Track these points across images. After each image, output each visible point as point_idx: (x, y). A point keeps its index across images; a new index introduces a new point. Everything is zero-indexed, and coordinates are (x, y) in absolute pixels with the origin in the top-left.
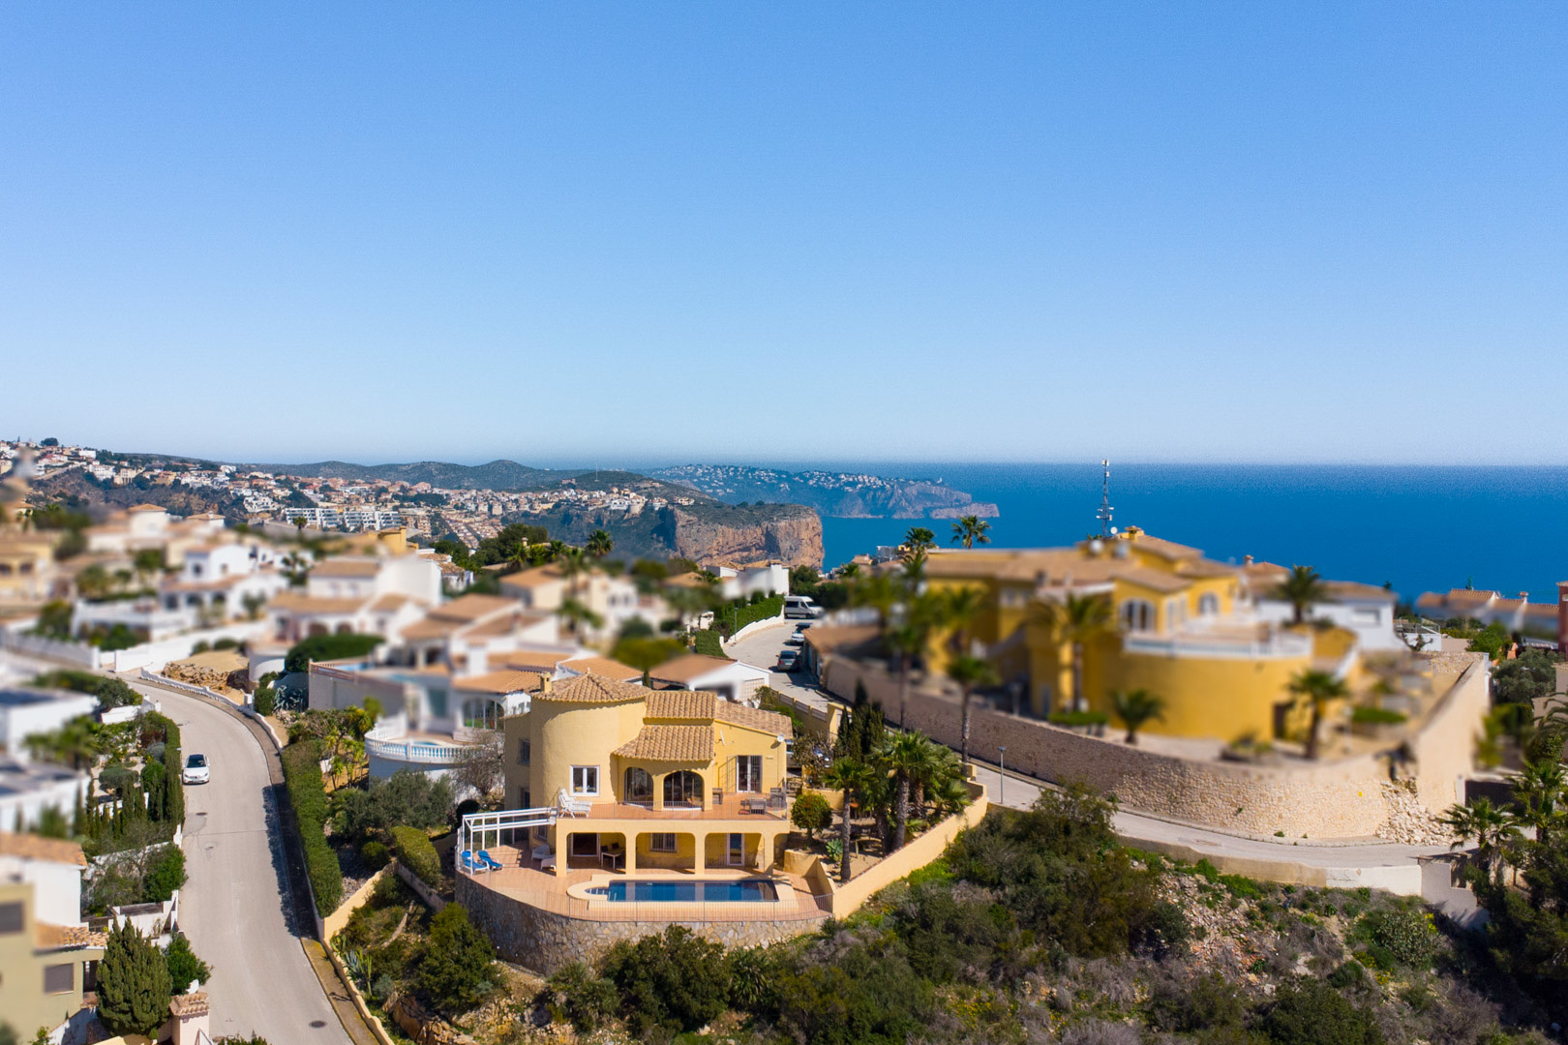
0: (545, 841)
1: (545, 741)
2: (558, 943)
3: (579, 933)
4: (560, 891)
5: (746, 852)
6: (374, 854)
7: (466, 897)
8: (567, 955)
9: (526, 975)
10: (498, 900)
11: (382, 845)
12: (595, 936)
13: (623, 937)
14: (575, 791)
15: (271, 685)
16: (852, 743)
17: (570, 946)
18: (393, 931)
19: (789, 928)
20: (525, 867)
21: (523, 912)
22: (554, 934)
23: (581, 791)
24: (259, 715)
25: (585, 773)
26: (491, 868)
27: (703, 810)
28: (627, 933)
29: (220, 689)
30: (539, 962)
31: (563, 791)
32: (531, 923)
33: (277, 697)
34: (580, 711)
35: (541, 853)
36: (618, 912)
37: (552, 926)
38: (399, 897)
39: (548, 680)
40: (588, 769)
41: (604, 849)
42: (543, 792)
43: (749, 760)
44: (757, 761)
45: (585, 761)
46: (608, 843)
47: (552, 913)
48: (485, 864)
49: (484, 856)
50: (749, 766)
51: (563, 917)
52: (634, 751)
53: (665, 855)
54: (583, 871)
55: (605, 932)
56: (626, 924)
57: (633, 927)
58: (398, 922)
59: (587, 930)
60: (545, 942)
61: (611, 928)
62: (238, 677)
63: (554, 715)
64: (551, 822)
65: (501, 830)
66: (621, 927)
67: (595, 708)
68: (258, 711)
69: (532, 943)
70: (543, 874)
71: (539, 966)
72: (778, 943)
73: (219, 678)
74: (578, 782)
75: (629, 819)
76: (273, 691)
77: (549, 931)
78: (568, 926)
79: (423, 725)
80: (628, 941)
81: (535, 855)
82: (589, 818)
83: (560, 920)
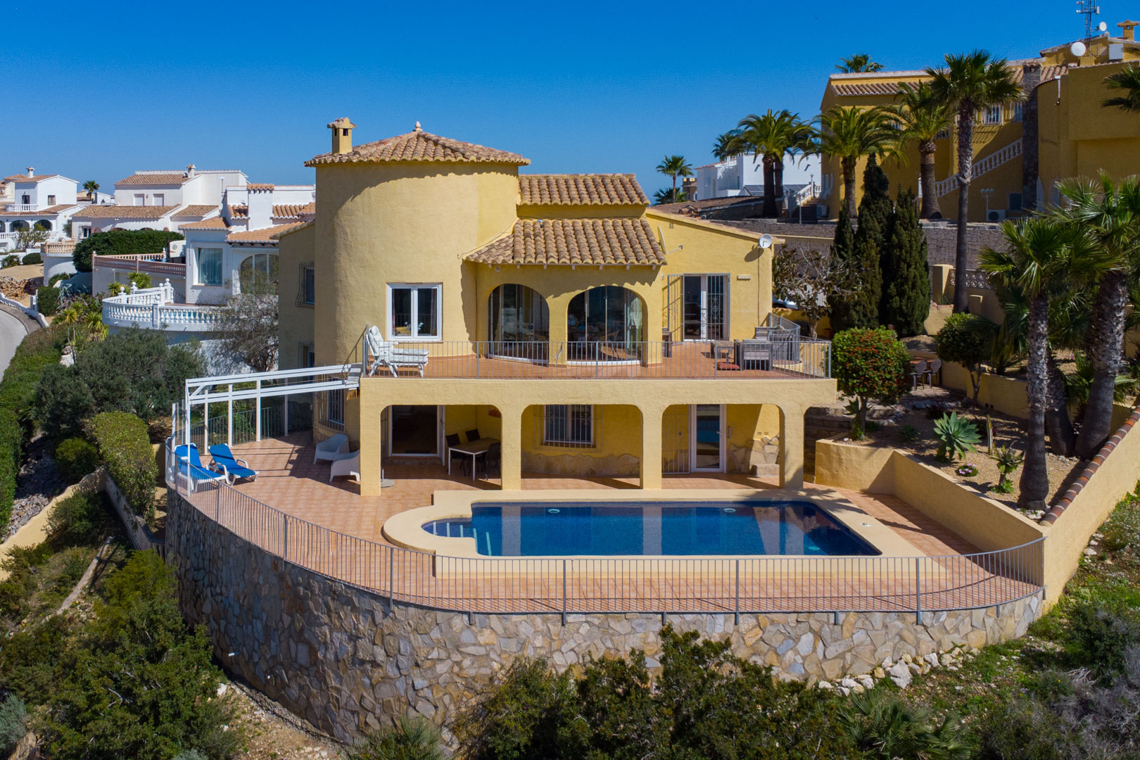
0: (341, 428)
1: (340, 241)
2: (363, 662)
3: (417, 640)
4: (367, 532)
5: (729, 445)
6: (72, 458)
7: (179, 537)
8: (385, 692)
9: (288, 729)
10: (233, 549)
11: (85, 444)
12: (457, 648)
13: (529, 652)
14: (396, 333)
15: (58, 284)
16: (864, 264)
17: (392, 671)
18: (66, 594)
19: (957, 630)
20: (299, 477)
21: (281, 578)
22: (354, 638)
23: (409, 333)
24: (40, 314)
25: (415, 296)
26: (231, 478)
27: (644, 365)
28: (539, 642)
29: (17, 295)
30: (318, 701)
31: (374, 329)
32: (299, 605)
33: (61, 294)
34: (405, 179)
35: (332, 450)
36: (507, 583)
37: (349, 619)
38: (89, 532)
39: (345, 132)
40: (420, 291)
41: (452, 440)
42: (336, 337)
43: (704, 284)
44: (718, 284)
45: (415, 275)
46: (460, 429)
47: (348, 587)
48: (221, 472)
49: (221, 455)
50: (704, 295)
51: (375, 597)
52: (509, 252)
53: (573, 452)
54: (414, 483)
55: (481, 640)
56: (538, 619)
57: (555, 628)
58: (76, 578)
59: (435, 634)
60: (331, 656)
61: (500, 630)
62: (34, 284)
63: (357, 192)
64: (351, 385)
65: (262, 399)
66: (525, 627)
67: (433, 175)
68: (40, 311)
69: (302, 655)
70: (334, 490)
71: (318, 712)
72: (933, 670)
73: (17, 286)
74: (401, 318)
75: (506, 378)
76: (58, 290)
77: (341, 629)
78: (388, 622)
79: (192, 296)
80: (541, 663)
81: (320, 454)
82: (425, 377)
83: (366, 603)
